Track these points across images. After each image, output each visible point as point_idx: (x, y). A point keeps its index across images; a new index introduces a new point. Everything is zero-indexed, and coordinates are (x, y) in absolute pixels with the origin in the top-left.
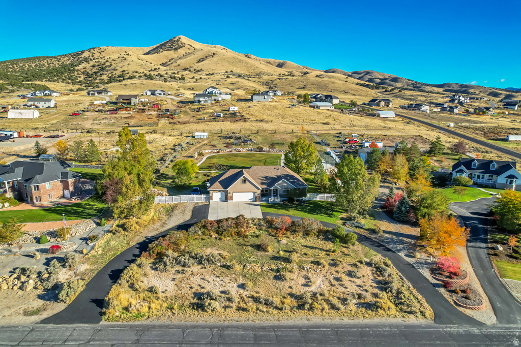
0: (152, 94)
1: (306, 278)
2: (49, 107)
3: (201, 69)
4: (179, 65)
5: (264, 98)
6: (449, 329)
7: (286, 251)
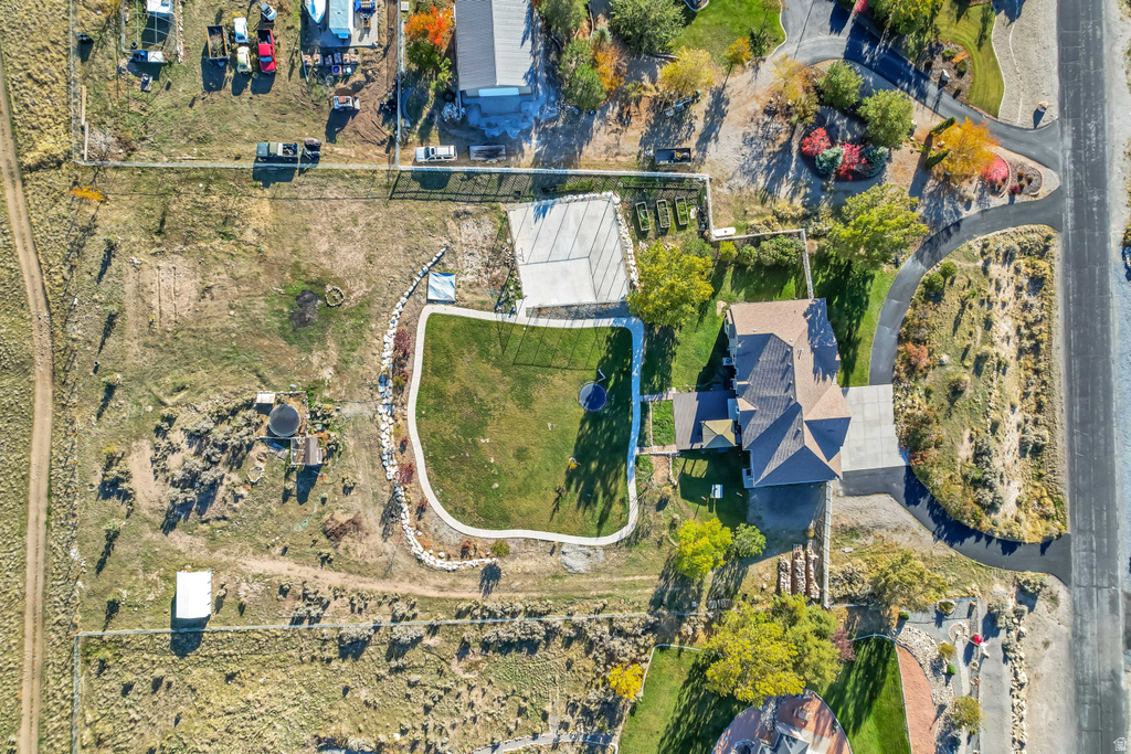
7: (963, 358)
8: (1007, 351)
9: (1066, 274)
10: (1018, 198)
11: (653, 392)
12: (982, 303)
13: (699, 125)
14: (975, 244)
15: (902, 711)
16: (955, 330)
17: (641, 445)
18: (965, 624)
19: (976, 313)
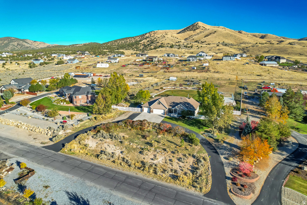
0: (168, 56)
1: (155, 156)
2: (116, 62)
3: (205, 41)
4: (193, 39)
5: (231, 59)
6: (208, 201)
7: (156, 141)
10: (229, 182)
16: (169, 141)
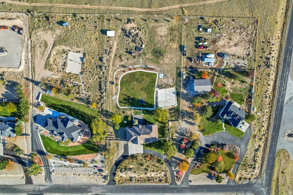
7: (148, 166)
8: (148, 175)
9: (162, 186)
10: (176, 177)
11: (143, 111)
12: (157, 170)
13: (189, 120)
14: (167, 169)
15: (86, 154)
16: (153, 165)
17: (134, 109)
18: (101, 166)
19: (155, 169)
